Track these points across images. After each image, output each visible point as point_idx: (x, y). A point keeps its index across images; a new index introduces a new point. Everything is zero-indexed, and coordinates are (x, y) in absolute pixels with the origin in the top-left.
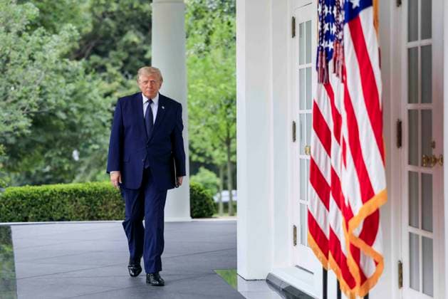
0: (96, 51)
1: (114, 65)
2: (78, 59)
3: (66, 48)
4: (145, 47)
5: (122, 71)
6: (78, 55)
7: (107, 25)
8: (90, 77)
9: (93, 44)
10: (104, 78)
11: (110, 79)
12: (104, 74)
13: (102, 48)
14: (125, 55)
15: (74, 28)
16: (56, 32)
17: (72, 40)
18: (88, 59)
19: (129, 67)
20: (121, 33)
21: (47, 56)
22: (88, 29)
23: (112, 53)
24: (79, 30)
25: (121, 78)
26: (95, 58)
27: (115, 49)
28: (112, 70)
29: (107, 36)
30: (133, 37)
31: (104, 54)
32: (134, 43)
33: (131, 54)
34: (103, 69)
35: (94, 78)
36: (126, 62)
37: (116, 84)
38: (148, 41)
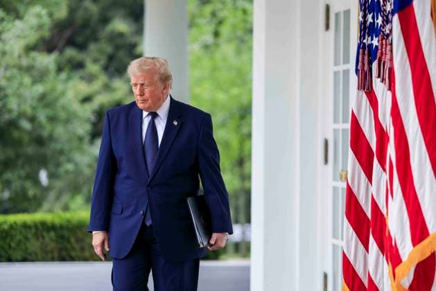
0: (71, 43)
1: (96, 61)
2: (50, 50)
3: (33, 37)
4: (134, 39)
5: (106, 68)
6: (48, 46)
7: (86, 9)
8: (63, 76)
9: (67, 34)
10: (82, 78)
11: (90, 79)
12: (81, 73)
13: (79, 39)
14: (109, 49)
15: (44, 12)
16: (19, 17)
17: (40, 27)
18: (61, 51)
19: (114, 65)
20: (105, 20)
21: (7, 48)
22: (62, 13)
23: (93, 47)
24: (51, 15)
25: (103, 78)
26: (70, 52)
27: (96, 40)
28: (93, 68)
29: (86, 24)
30: (120, 25)
31: (82, 47)
32: (121, 35)
33: (117, 48)
34: (79, 66)
35: (69, 79)
36: (111, 58)
37: (97, 85)
38: (140, 31)
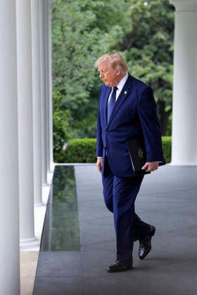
0: (134, 45)
1: (147, 55)
2: (122, 50)
3: (114, 43)
4: (169, 43)
5: (153, 59)
6: (122, 47)
7: (142, 27)
8: (130, 63)
9: (133, 40)
10: (140, 64)
11: (144, 65)
12: (140, 61)
13: (139, 43)
14: (155, 49)
15: (120, 28)
16: (107, 32)
17: (118, 37)
18: (129, 50)
19: (158, 57)
20: (153, 33)
21: (101, 48)
22: (130, 29)
23: (146, 47)
24: (124, 30)
25: (152, 64)
26: (134, 50)
27: (148, 44)
28: (146, 59)
29: (143, 35)
30: (161, 35)
31: (140, 48)
32: (161, 40)
33: (159, 47)
34: (139, 57)
35: (133, 64)
36: (155, 53)
37: (148, 68)
38: (172, 38)
